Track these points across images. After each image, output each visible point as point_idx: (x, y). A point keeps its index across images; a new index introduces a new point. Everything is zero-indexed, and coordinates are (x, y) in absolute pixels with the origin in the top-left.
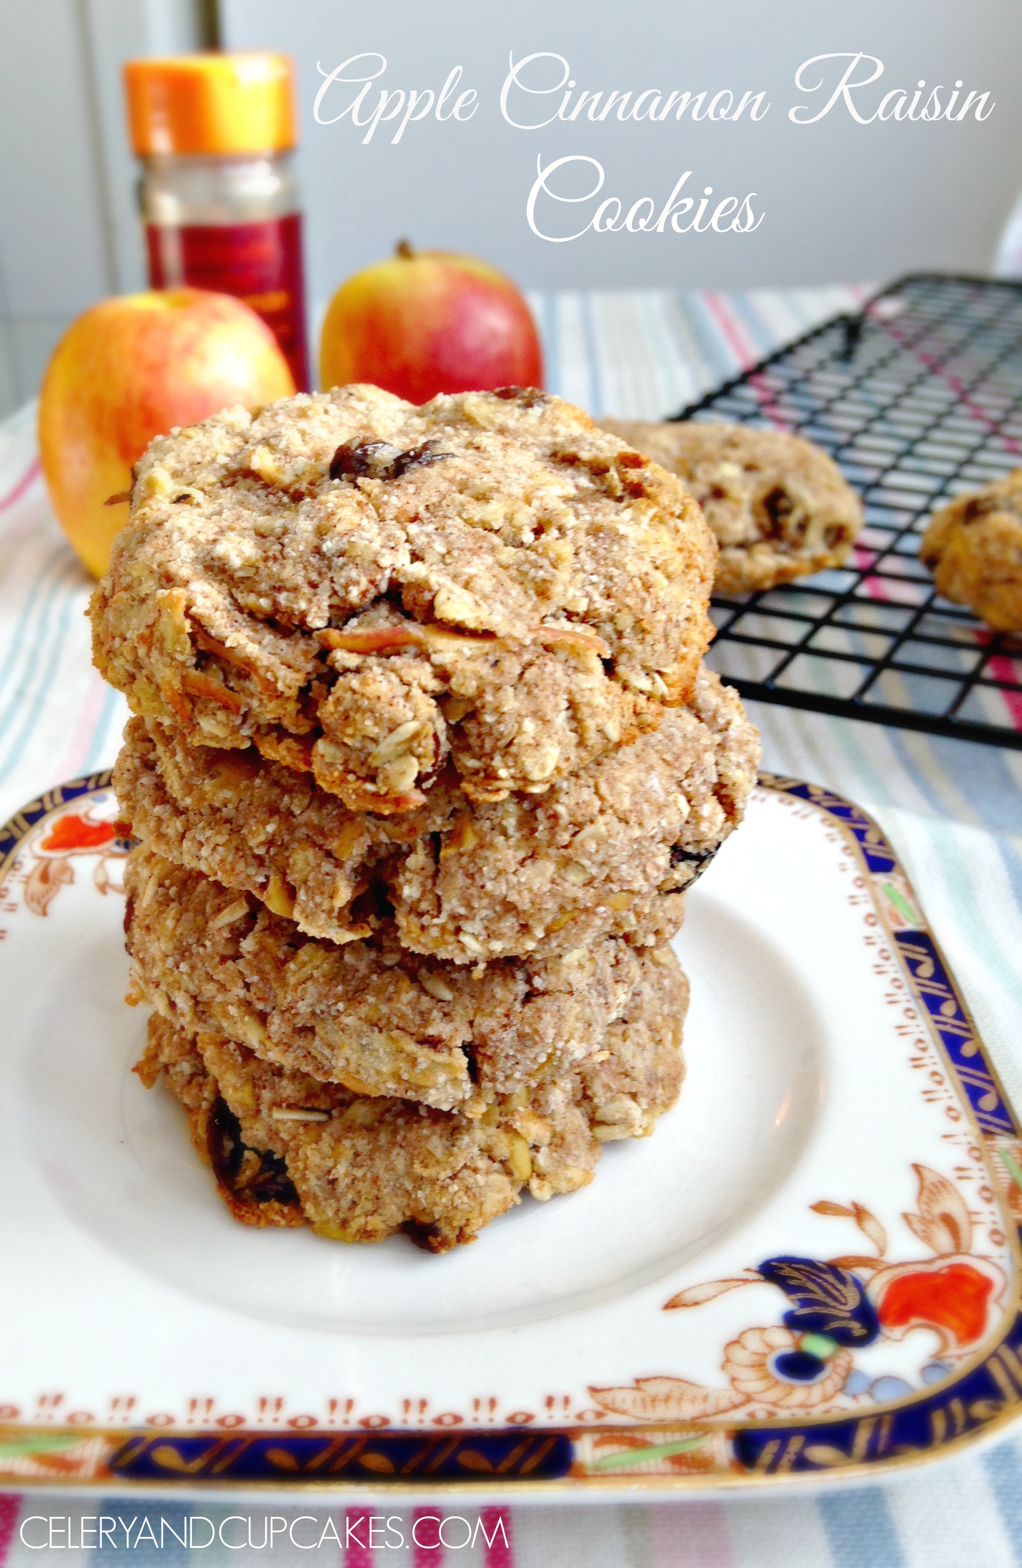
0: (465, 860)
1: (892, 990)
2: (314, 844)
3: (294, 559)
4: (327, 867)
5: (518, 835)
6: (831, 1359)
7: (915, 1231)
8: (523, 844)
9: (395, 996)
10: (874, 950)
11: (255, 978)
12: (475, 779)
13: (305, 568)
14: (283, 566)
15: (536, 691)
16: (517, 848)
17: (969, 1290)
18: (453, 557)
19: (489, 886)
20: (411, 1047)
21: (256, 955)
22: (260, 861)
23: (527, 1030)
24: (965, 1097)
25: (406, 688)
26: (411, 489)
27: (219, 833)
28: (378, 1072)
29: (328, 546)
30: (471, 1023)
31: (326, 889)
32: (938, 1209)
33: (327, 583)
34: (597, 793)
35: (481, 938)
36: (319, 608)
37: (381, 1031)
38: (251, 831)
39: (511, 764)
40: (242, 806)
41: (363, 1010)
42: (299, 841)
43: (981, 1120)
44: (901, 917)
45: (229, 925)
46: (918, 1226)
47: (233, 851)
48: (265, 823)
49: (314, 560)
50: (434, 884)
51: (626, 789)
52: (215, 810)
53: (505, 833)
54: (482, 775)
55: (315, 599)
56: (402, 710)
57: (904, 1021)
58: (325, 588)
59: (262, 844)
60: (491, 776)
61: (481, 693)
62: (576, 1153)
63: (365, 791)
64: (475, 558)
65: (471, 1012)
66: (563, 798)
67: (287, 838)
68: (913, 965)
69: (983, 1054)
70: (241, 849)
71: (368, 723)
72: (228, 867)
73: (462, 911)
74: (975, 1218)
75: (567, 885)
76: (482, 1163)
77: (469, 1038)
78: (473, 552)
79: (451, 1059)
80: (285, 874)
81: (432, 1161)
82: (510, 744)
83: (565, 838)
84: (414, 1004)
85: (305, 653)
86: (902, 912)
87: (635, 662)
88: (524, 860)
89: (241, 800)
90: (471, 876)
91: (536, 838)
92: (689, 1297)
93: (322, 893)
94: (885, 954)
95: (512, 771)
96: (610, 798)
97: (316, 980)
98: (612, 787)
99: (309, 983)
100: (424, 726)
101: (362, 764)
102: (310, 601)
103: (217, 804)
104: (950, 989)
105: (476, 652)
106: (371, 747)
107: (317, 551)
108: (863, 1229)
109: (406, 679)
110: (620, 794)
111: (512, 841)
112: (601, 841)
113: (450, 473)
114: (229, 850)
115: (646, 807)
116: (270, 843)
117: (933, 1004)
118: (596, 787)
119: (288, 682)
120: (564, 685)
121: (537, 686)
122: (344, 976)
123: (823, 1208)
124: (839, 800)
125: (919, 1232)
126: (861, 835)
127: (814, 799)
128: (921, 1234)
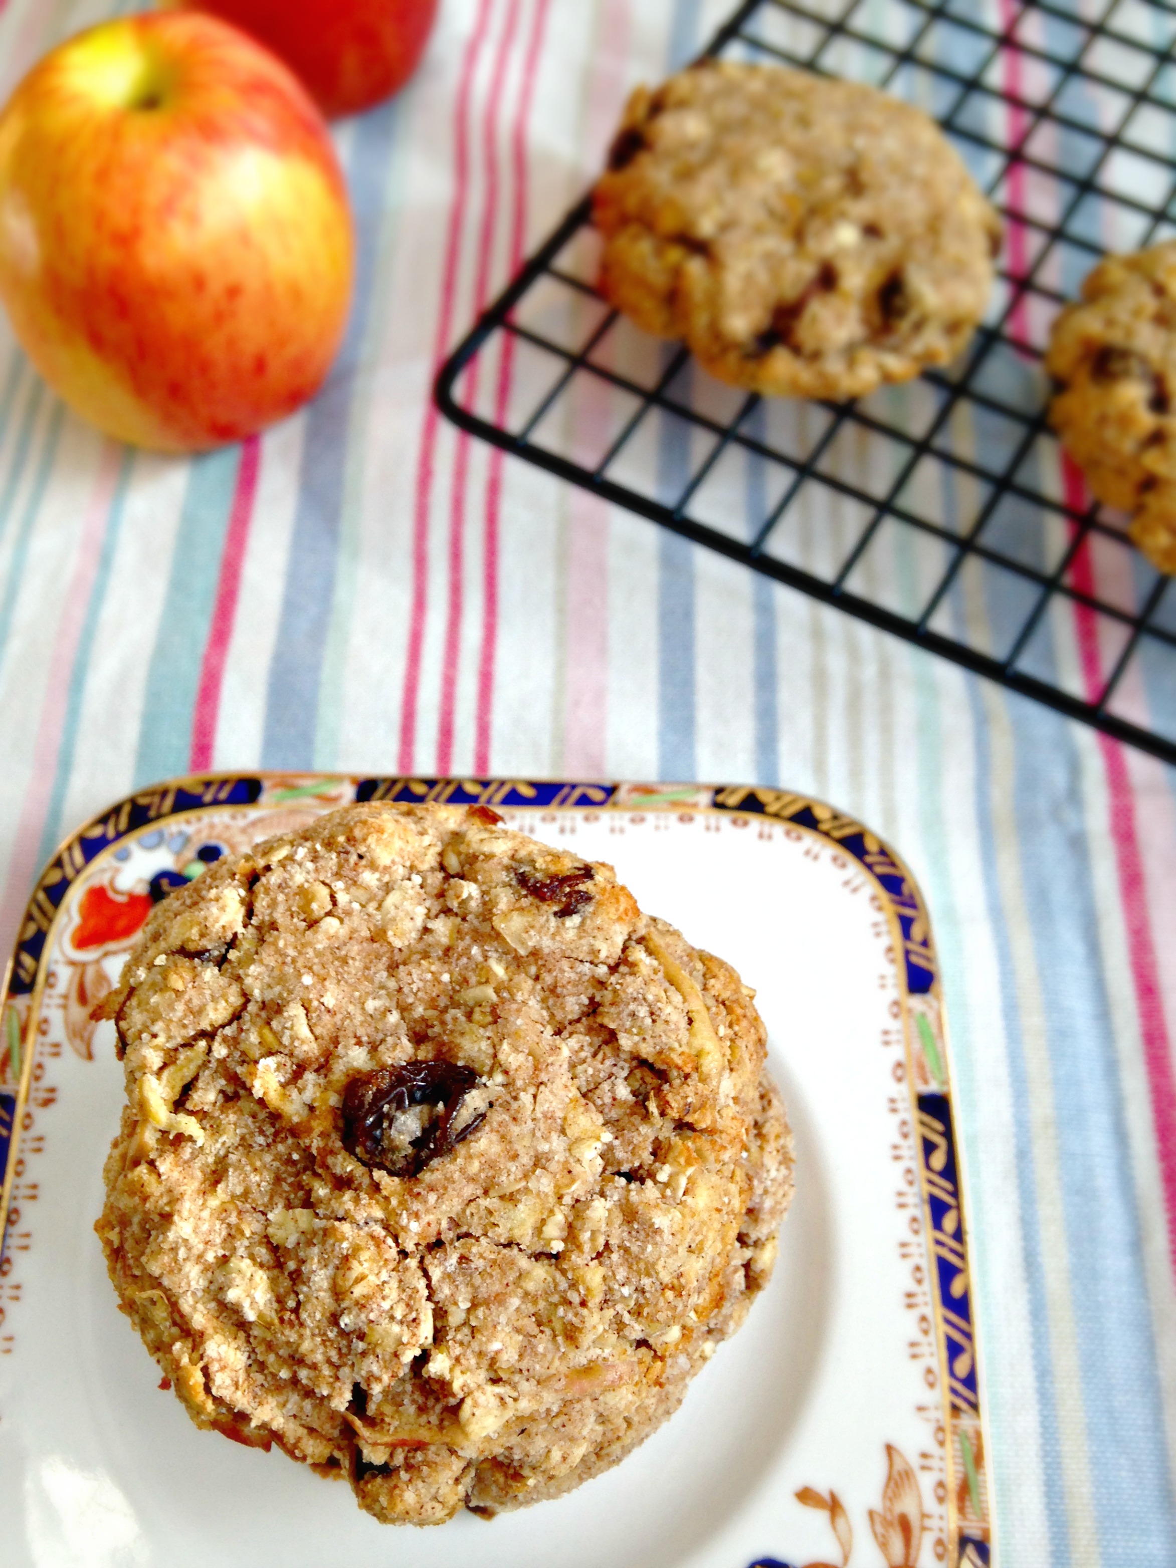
1: (904, 1187)
3: (312, 1328)
7: (875, 1534)
10: (896, 1119)
13: (325, 1343)
14: (302, 1336)
15: (563, 1429)
18: (477, 1318)
24: (943, 1354)
26: (432, 1198)
29: (347, 1321)
32: (898, 1508)
33: (348, 1369)
36: (342, 1396)
43: (954, 1391)
44: (928, 1069)
46: (879, 1529)
49: (332, 1334)
55: (337, 1384)
57: (908, 1235)
68: (929, 1147)
69: (969, 1295)
74: (928, 1523)
78: (499, 1299)
86: (929, 1063)
94: (905, 1129)
102: (333, 1390)
104: (956, 1193)
107: (335, 1323)
108: (834, 1528)
113: (473, 1167)
117: (938, 1209)
120: (592, 1411)
121: (564, 1426)
123: (806, 1496)
124: (893, 864)
125: (879, 1536)
126: (906, 924)
127: (869, 859)
128: (881, 1539)
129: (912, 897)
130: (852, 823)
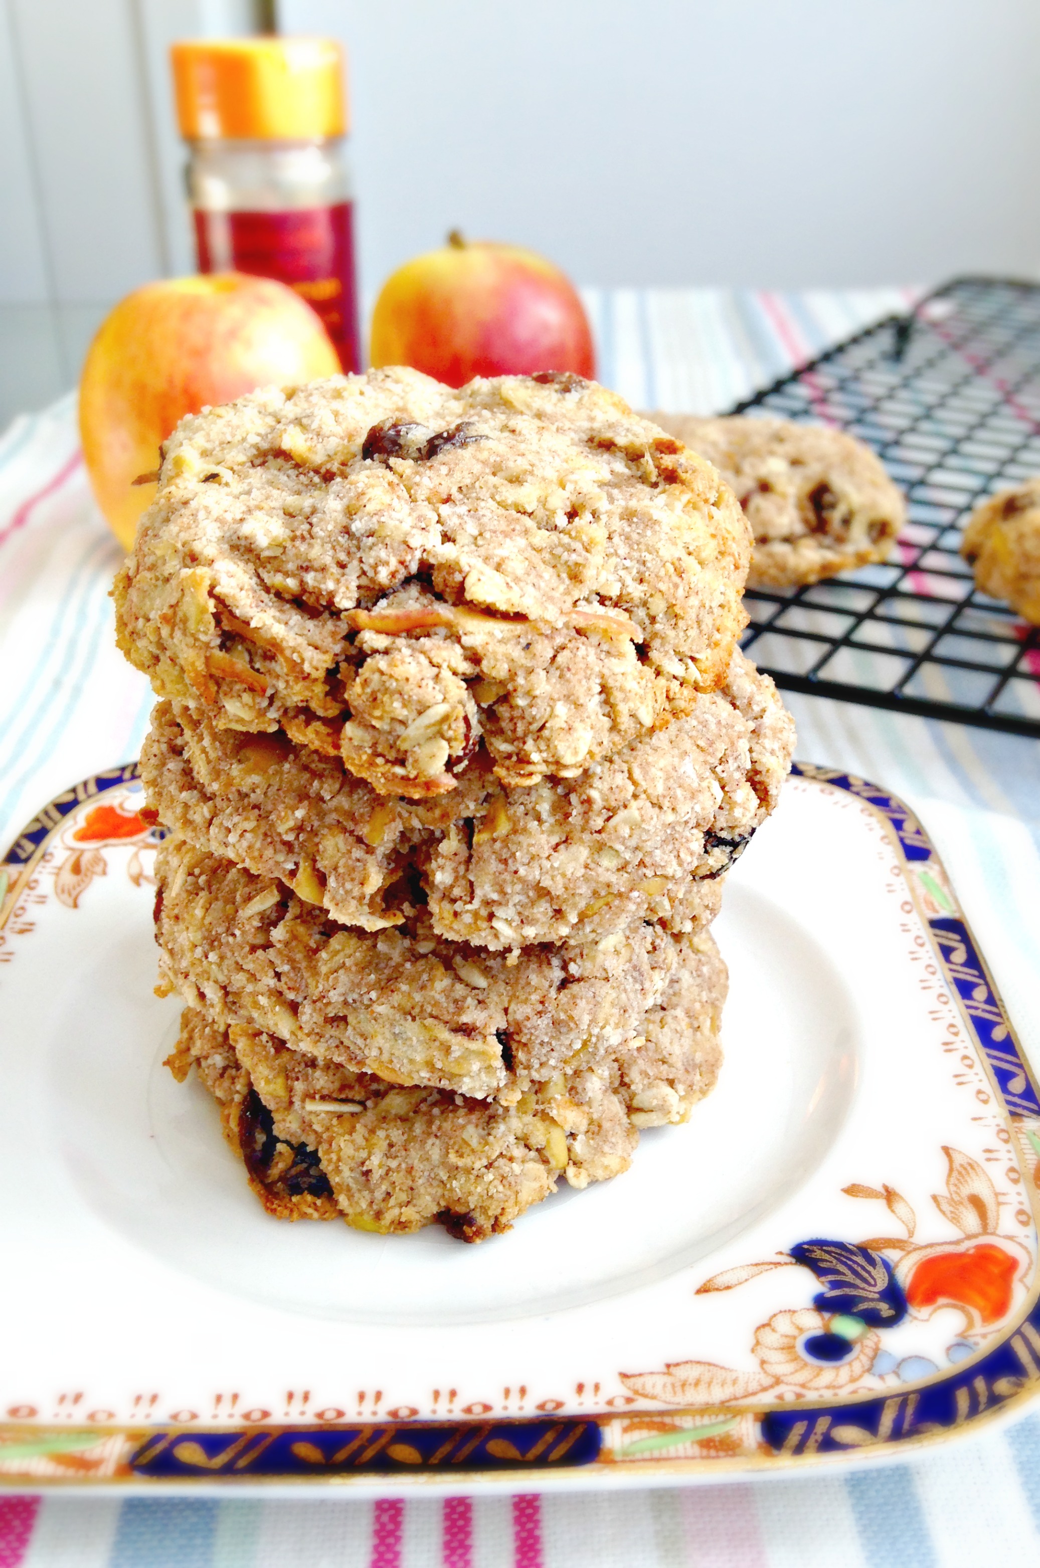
0: (498, 845)
1: (925, 976)
2: (345, 830)
3: (322, 539)
4: (358, 853)
5: (552, 820)
6: (860, 1339)
7: (943, 1212)
8: (557, 828)
9: (429, 984)
10: (909, 937)
11: (286, 968)
12: (507, 763)
13: (334, 548)
14: (311, 546)
15: (568, 675)
16: (551, 833)
17: (996, 1270)
18: (484, 538)
19: (522, 872)
20: (445, 1035)
21: (287, 944)
22: (289, 846)
23: (563, 1016)
24: (994, 1080)
25: (435, 670)
26: (444, 470)
27: (247, 819)
28: (411, 1061)
29: (357, 526)
30: (506, 1010)
31: (356, 875)
32: (966, 1191)
33: (355, 563)
34: (630, 777)
35: (514, 924)
36: (347, 588)
37: (414, 1019)
38: (279, 817)
39: (543, 747)
40: (272, 791)
41: (396, 998)
42: (330, 827)
43: (1011, 1103)
44: (936, 904)
45: (260, 913)
46: (946, 1207)
47: (261, 837)
48: (294, 809)
49: (343, 540)
50: (467, 870)
51: (660, 774)
52: (243, 796)
53: (539, 819)
54: (514, 758)
55: (343, 580)
56: (431, 692)
57: (937, 1006)
58: (353, 568)
59: (291, 829)
60: (523, 760)
61: (513, 675)
62: (613, 1140)
63: (394, 774)
64: (508, 540)
65: (506, 999)
66: (597, 783)
67: (316, 824)
68: (946, 951)
69: (1013, 1038)
70: (269, 835)
71: (397, 705)
72: (256, 854)
73: (495, 896)
74: (1002, 1199)
75: (600, 870)
76: (518, 1152)
77: (503, 1026)
78: (506, 535)
79: (485, 1047)
80: (314, 861)
81: (466, 1150)
82: (543, 727)
83: (598, 823)
84: (447, 992)
85: (333, 634)
86: (937, 900)
87: (669, 648)
88: (557, 845)
89: (269, 786)
90: (505, 862)
91: (570, 823)
92: (721, 1281)
93: (352, 880)
94: (920, 941)
95: (545, 755)
96: (643, 783)
97: (348, 970)
98: (645, 773)
99: (341, 972)
100: (454, 708)
101: (391, 747)
102: (338, 581)
103: (245, 790)
104: (982, 975)
105: (507, 635)
106: (400, 729)
107: (347, 531)
108: (893, 1211)
109: (435, 661)
110: (653, 780)
111: (546, 826)
112: (634, 826)
113: (484, 455)
114: (256, 836)
115: (679, 792)
116: (299, 829)
117: (965, 989)
118: (630, 773)
119: (315, 663)
120: (597, 669)
121: (569, 669)
122: (377, 964)
123: (853, 1190)
124: (878, 789)
125: (948, 1213)
126: (898, 825)
127: (854, 789)
128: (949, 1215)
129: (900, 807)
130: (834, 771)
